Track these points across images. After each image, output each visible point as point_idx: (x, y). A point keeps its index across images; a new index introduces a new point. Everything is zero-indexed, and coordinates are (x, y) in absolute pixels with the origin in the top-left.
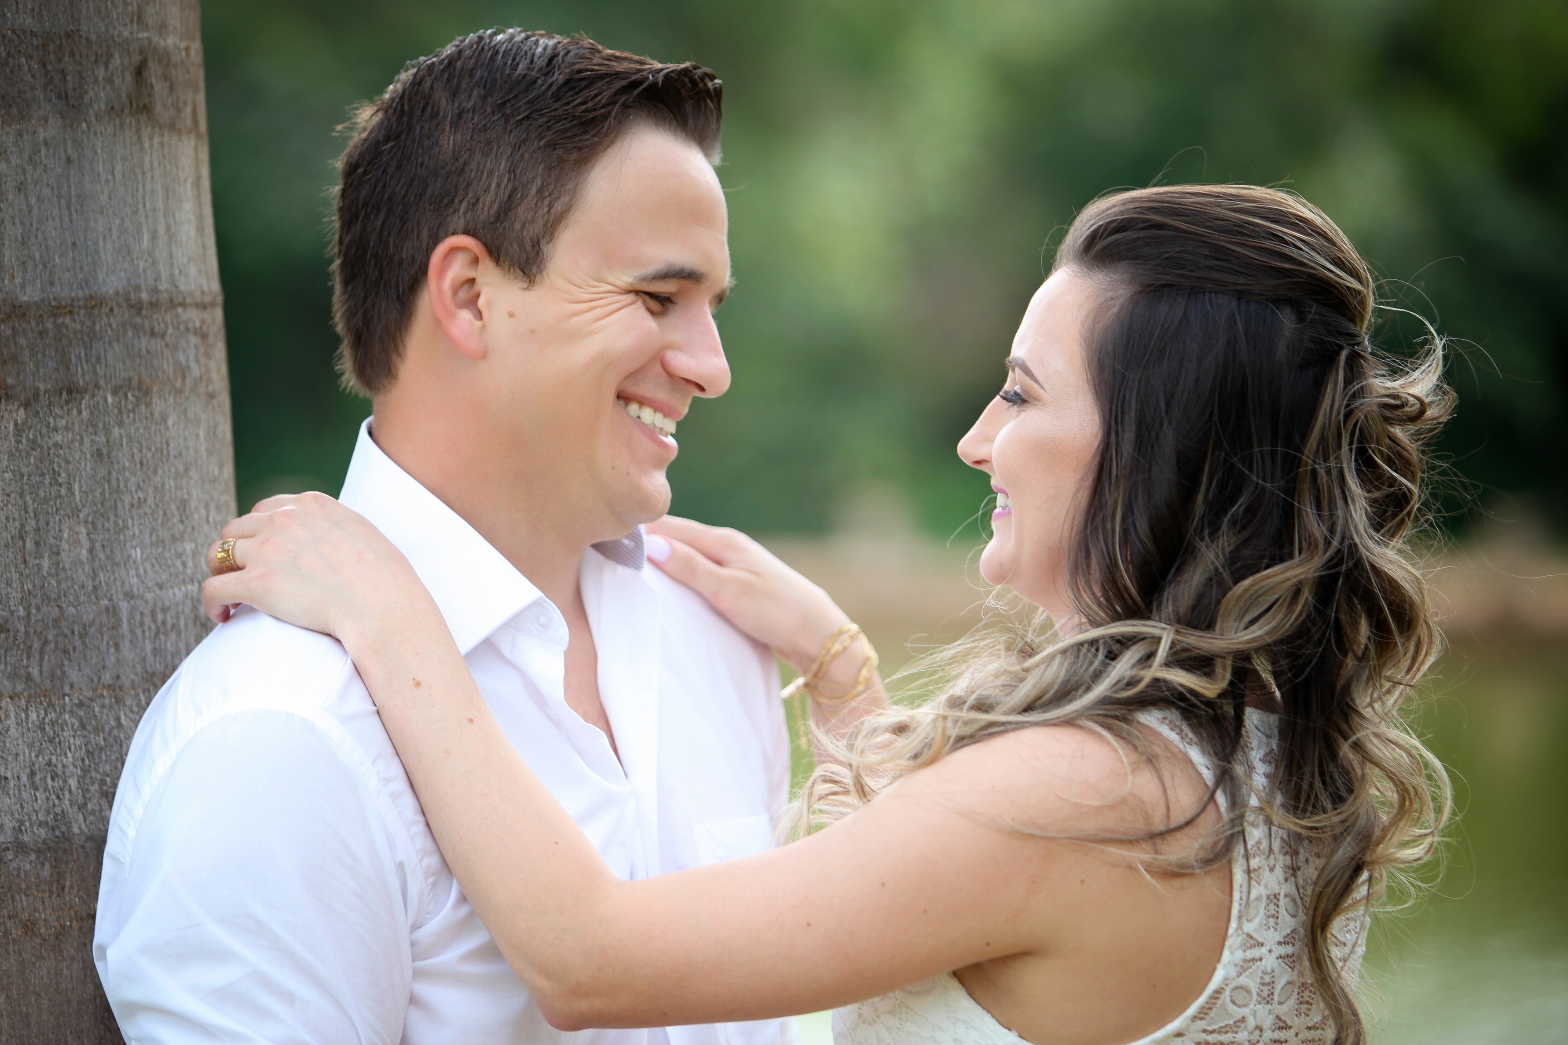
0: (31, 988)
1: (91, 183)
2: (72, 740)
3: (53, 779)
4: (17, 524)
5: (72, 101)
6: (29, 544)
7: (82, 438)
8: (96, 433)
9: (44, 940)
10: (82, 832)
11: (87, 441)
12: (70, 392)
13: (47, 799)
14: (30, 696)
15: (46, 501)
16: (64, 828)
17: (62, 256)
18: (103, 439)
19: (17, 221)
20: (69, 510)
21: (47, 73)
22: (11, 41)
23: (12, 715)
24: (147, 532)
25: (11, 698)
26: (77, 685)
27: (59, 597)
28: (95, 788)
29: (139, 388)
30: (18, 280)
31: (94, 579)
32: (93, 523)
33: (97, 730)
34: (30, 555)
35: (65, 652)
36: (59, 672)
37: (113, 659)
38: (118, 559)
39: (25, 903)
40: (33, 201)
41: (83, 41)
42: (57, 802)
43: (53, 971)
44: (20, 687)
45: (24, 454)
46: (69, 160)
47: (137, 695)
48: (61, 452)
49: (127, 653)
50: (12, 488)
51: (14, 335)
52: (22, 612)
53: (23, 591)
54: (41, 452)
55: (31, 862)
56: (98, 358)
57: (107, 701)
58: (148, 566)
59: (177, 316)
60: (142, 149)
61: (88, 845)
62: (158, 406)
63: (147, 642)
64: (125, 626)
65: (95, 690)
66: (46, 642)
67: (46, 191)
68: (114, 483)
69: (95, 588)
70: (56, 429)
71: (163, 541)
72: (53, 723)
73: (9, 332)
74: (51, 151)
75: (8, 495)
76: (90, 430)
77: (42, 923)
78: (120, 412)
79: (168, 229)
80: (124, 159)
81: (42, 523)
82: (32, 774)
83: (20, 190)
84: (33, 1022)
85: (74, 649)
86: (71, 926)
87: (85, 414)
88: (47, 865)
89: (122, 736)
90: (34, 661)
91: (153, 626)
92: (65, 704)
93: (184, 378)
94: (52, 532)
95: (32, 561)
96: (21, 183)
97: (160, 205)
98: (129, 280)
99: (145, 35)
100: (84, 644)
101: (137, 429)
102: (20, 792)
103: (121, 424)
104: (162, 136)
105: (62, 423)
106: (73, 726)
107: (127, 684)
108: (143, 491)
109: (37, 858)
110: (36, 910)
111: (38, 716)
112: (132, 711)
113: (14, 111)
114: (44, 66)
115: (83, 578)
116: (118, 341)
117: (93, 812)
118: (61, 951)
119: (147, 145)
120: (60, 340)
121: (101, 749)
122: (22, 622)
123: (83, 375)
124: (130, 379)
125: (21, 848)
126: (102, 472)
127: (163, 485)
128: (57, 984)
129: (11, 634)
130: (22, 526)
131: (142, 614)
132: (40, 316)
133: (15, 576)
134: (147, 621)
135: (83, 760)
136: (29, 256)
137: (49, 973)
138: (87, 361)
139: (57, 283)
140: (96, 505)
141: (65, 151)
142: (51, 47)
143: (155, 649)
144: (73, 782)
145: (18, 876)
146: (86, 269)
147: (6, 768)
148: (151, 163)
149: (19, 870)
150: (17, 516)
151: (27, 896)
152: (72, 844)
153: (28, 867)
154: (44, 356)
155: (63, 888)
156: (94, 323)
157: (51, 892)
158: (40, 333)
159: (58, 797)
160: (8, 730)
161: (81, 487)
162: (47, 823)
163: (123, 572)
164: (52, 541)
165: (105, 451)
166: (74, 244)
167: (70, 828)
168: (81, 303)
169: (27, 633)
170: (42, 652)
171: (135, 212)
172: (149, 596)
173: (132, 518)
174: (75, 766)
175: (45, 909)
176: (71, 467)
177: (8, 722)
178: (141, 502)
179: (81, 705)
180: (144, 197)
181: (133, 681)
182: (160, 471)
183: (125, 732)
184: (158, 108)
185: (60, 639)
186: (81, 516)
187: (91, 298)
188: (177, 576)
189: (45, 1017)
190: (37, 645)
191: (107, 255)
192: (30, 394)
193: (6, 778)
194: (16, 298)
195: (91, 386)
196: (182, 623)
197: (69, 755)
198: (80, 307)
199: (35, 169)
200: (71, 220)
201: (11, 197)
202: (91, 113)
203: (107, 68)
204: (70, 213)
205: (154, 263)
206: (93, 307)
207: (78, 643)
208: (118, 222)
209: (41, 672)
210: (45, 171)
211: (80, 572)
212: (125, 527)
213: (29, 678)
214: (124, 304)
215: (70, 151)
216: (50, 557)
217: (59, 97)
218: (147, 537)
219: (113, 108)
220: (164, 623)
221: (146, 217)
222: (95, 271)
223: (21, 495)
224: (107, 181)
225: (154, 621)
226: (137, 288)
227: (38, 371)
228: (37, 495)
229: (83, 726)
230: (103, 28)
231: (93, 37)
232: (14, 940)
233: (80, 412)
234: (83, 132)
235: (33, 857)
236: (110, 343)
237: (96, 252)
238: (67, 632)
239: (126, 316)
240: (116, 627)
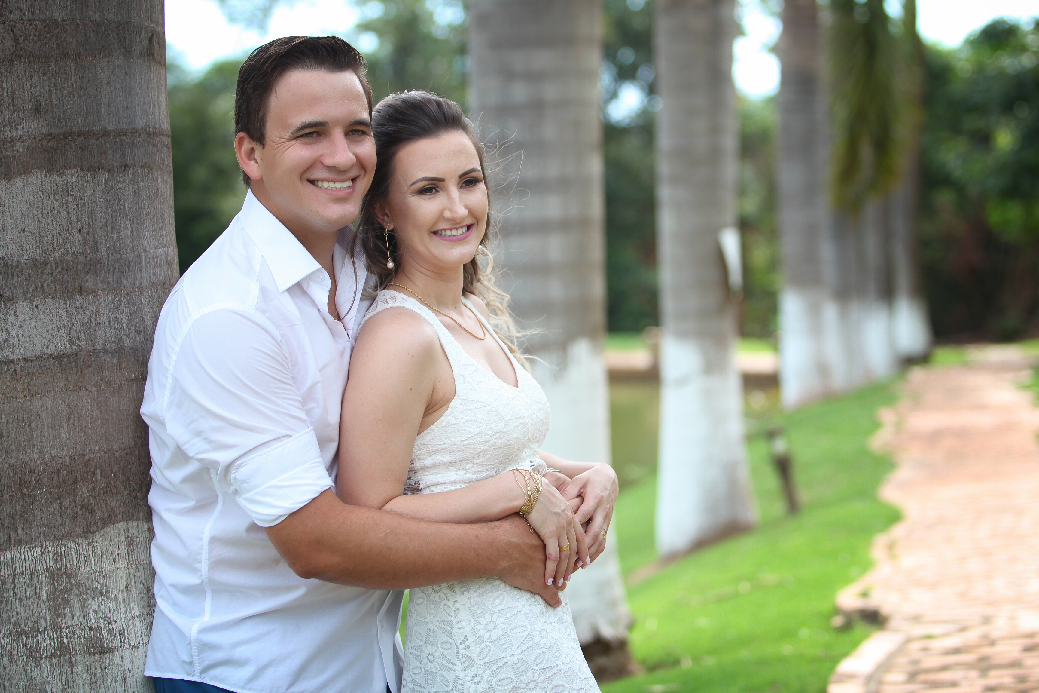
0: (109, 408)
1: (134, 83)
2: (124, 308)
3: (117, 324)
4: (105, 220)
5: (127, 50)
6: (109, 228)
7: (129, 186)
8: (134, 184)
9: (114, 389)
10: (128, 346)
11: (131, 187)
12: (125, 167)
13: (115, 332)
14: (109, 290)
15: (116, 211)
16: (122, 344)
17: (123, 112)
18: (137, 187)
19: (107, 97)
20: (124, 215)
21: (119, 37)
22: (106, 24)
23: (102, 297)
24: (151, 225)
25: (102, 290)
26: (126, 286)
27: (120, 250)
28: (133, 328)
29: (149, 167)
30: (107, 121)
31: (132, 243)
32: (132, 220)
33: (134, 305)
34: (109, 233)
35: (122, 272)
36: (120, 280)
37: (139, 276)
38: (141, 236)
39: (107, 374)
40: (113, 89)
41: (132, 26)
42: (119, 333)
43: (117, 402)
44: (105, 286)
45: (108, 192)
46: (126, 73)
47: (148, 291)
48: (122, 191)
49: (145, 274)
50: (103, 205)
51: (105, 143)
52: (106, 256)
53: (107, 247)
54: (114, 191)
55: (109, 357)
56: (135, 154)
57: (137, 293)
58: (152, 239)
59: (161, 139)
60: (151, 70)
61: (130, 351)
62: (156, 174)
63: (151, 270)
64: (144, 263)
65: (133, 289)
66: (115, 268)
67: (118, 85)
68: (140, 205)
69: (133, 247)
70: (120, 182)
71: (156, 230)
72: (117, 301)
73: (103, 142)
74: (120, 69)
75: (102, 208)
76: (132, 183)
77: (113, 382)
78: (143, 176)
79: (158, 104)
80: (145, 74)
81: (114, 220)
82: (110, 322)
83: (108, 84)
84: (110, 422)
85: (126, 271)
86: (124, 384)
87: (130, 176)
88: (116, 359)
89: (143, 308)
90: (111, 276)
91: (153, 264)
92: (122, 294)
93: (163, 164)
94: (118, 224)
95: (110, 235)
96: (109, 82)
97: (156, 94)
98: (146, 123)
99: (153, 25)
100: (129, 269)
101: (148, 183)
102: (105, 329)
103: (143, 181)
104: (157, 66)
105: (122, 179)
106: (125, 302)
107: (144, 286)
108: (150, 209)
109: (112, 356)
110: (111, 377)
111: (112, 298)
112: (146, 298)
113: (107, 52)
114: (118, 35)
115: (129, 243)
116: (142, 147)
117: (132, 338)
118: (120, 394)
119: (152, 69)
120: (122, 146)
121: (135, 312)
122: (106, 260)
123: (130, 160)
124: (146, 163)
125: (106, 351)
126: (136, 200)
127: (157, 206)
128: (119, 407)
129: (102, 264)
130: (107, 221)
131: (149, 258)
132: (115, 136)
133: (104, 241)
134: (151, 261)
135: (129, 317)
136: (111, 111)
137: (116, 403)
138: (131, 154)
139: (121, 122)
140: (133, 213)
141: (125, 69)
142: (121, 28)
143: (154, 273)
144: (125, 325)
145: (105, 363)
146: (131, 117)
147: (100, 319)
148: (153, 76)
149: (105, 360)
150: (105, 217)
151: (108, 371)
152: (125, 351)
153: (108, 359)
154: (116, 152)
155: (121, 368)
156: (134, 139)
157: (117, 370)
158: (115, 143)
159: (119, 332)
160: (101, 304)
161: (128, 206)
162: (115, 341)
163: (143, 241)
164: (118, 227)
165: (137, 192)
166: (127, 107)
167: (124, 344)
168: (130, 131)
169: (108, 264)
170: (113, 272)
171: (148, 96)
172: (152, 251)
173: (146, 219)
174: (126, 319)
175: (114, 376)
176: (125, 197)
177: (101, 300)
178: (149, 213)
179: (128, 294)
180: (151, 90)
181: (146, 286)
182: (155, 201)
183: (144, 306)
184: (156, 55)
185: (120, 267)
186: (128, 217)
187: (133, 129)
188: (161, 244)
189: (115, 420)
190: (111, 270)
191: (139, 113)
192: (111, 167)
193: (100, 323)
194: (106, 128)
195: (133, 165)
196: (163, 263)
197: (124, 314)
198: (129, 133)
199: (114, 76)
200: (126, 97)
201: (105, 87)
202: (134, 55)
203: (140, 37)
204: (126, 95)
205: (154, 117)
206: (134, 133)
207: (127, 269)
208: (142, 99)
209: (113, 280)
210: (117, 77)
211: (128, 240)
212: (144, 223)
213: (109, 283)
214: (144, 133)
215: (126, 70)
216: (117, 234)
217: (123, 48)
218: (151, 227)
219: (141, 53)
220: (157, 263)
221: (152, 98)
222: (135, 118)
223: (107, 208)
224: (139, 82)
225: (154, 262)
226: (149, 126)
227: (114, 158)
228: (113, 208)
229: (128, 303)
230: (139, 21)
231: (136, 24)
232: (103, 388)
233: (128, 176)
234: (131, 62)
235: (110, 355)
236: (139, 148)
237: (135, 111)
238: (123, 265)
239: (145, 137)
240: (140, 263)
